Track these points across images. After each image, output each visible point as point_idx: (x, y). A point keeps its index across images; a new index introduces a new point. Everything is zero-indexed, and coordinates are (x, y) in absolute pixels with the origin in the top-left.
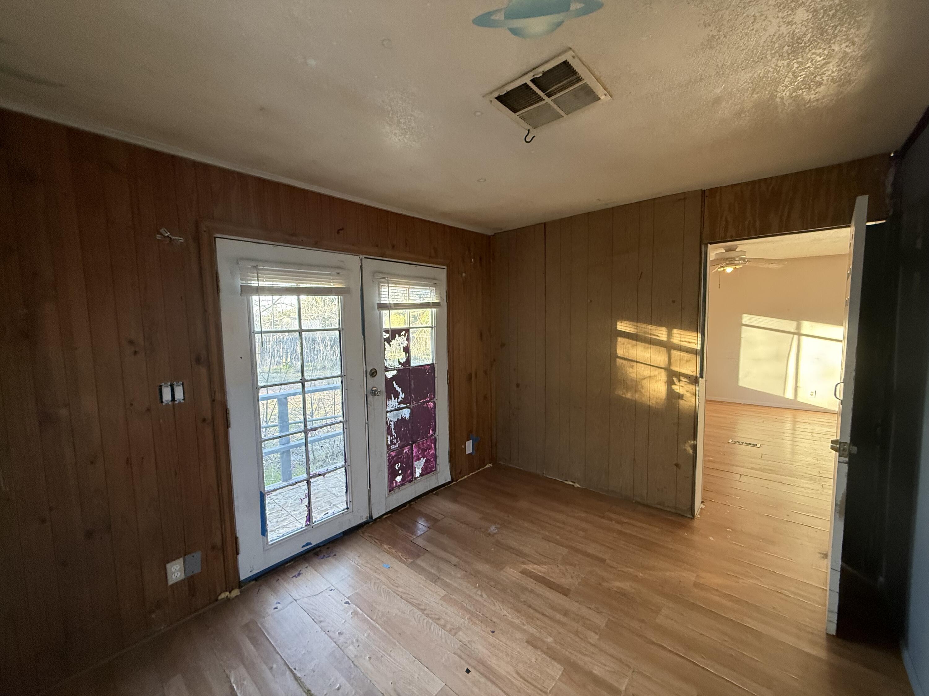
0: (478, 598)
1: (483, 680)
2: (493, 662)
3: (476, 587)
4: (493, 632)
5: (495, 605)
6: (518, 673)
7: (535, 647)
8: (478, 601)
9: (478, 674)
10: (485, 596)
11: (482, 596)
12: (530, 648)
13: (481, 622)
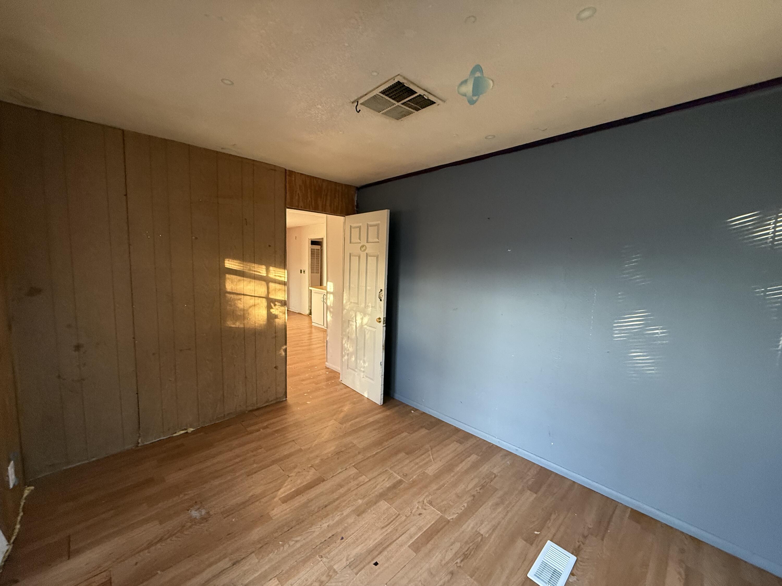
0: (298, 545)
1: (385, 553)
2: (371, 544)
3: (283, 545)
4: (342, 538)
5: (314, 532)
6: (383, 528)
7: (363, 512)
8: (302, 546)
9: (379, 556)
10: (299, 538)
11: (297, 541)
12: (363, 515)
13: (329, 546)
